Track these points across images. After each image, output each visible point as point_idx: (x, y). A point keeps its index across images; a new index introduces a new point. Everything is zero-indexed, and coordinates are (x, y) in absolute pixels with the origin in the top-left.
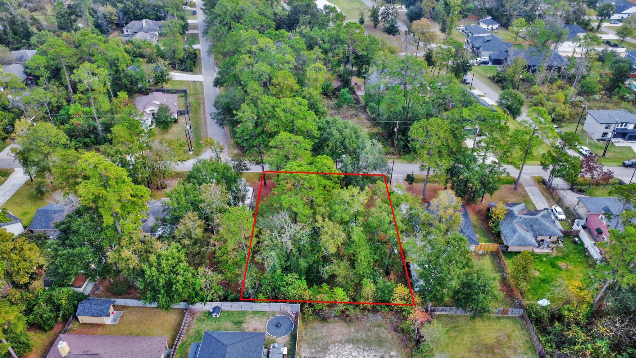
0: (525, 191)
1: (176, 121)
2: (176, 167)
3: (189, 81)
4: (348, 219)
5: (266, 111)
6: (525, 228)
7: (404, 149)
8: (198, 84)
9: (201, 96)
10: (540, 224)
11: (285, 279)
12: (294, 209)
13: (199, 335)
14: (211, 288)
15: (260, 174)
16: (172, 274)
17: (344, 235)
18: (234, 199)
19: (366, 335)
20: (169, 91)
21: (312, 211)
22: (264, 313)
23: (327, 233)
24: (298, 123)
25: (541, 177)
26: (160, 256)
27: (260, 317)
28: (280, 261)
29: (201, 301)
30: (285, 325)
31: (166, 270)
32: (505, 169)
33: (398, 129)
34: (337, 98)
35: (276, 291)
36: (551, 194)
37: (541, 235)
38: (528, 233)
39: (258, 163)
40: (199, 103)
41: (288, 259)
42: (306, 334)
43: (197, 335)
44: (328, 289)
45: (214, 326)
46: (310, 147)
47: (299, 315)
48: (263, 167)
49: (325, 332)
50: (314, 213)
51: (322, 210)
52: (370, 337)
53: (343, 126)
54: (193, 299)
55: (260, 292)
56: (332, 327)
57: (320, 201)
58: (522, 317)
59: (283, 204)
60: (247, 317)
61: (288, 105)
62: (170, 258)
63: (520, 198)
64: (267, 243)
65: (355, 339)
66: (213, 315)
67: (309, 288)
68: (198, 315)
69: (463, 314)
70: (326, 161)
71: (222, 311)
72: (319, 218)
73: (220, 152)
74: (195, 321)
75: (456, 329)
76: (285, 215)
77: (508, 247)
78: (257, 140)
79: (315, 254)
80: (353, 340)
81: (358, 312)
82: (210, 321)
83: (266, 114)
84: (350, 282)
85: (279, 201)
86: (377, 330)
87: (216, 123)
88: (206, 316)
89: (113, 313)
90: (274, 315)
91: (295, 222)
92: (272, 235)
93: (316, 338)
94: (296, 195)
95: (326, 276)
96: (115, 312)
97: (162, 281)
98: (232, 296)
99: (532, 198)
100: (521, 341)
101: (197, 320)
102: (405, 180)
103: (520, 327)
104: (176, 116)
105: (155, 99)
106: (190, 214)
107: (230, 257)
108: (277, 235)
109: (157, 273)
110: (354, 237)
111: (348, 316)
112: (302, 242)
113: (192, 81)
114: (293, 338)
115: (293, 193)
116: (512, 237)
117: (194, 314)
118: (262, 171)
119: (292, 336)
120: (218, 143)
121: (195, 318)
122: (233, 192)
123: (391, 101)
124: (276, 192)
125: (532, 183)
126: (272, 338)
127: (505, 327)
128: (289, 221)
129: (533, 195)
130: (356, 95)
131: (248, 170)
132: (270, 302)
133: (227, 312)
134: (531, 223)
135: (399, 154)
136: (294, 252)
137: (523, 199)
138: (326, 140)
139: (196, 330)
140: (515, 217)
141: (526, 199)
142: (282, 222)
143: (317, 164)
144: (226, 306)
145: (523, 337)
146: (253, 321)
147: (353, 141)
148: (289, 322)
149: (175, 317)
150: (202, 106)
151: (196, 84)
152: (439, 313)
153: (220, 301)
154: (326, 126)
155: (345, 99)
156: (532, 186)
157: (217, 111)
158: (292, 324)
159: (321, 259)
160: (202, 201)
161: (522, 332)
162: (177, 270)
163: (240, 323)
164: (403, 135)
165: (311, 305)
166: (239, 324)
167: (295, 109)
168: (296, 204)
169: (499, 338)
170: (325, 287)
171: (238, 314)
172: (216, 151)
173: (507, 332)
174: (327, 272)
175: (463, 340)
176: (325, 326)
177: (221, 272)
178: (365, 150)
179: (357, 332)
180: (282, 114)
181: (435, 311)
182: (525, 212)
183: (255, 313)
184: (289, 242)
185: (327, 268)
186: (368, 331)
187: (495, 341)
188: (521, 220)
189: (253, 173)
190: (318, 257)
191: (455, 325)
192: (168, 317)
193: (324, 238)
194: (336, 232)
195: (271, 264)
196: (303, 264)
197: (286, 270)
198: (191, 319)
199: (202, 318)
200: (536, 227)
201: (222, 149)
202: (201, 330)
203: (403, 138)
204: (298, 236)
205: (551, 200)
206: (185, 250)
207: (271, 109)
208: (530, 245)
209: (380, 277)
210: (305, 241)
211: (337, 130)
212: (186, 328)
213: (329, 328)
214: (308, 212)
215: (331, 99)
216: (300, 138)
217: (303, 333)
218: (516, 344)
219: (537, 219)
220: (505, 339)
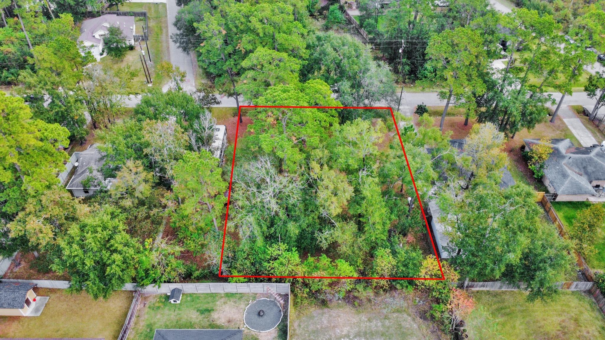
0: (564, 123)
1: (131, 48)
2: (127, 101)
3: (150, 3)
4: (356, 167)
5: (237, 22)
6: (577, 170)
7: (410, 75)
8: (160, 6)
9: (163, 20)
10: (596, 165)
11: (269, 252)
12: (280, 154)
13: (151, 330)
14: (167, 265)
15: (234, 109)
16: (104, 252)
17: (351, 189)
18: (196, 141)
19: (383, 325)
20: (125, 14)
21: (304, 155)
22: (241, 296)
23: (327, 188)
24: (280, 37)
25: (581, 106)
26: (85, 226)
27: (235, 302)
28: (261, 227)
29: (154, 281)
30: (271, 314)
31: (95, 246)
32: (550, 95)
33: (404, 51)
34: (325, 18)
35: (257, 266)
36: (598, 126)
37: (598, 179)
38: (582, 177)
39: (230, 95)
40: (161, 27)
41: (272, 224)
42: (299, 326)
43: (148, 330)
44: (328, 263)
45: (172, 316)
46: (297, 67)
47: (291, 297)
48: (237, 99)
49: (325, 322)
50: (308, 158)
51: (318, 153)
52: (388, 328)
53: (340, 42)
54: (143, 280)
55: (235, 268)
56: (334, 315)
57: (315, 140)
58: (589, 292)
59: (263, 146)
60: (218, 303)
61: (267, 13)
62: (99, 229)
63: (558, 132)
64: (240, 203)
65: (368, 332)
66: (172, 301)
67: (302, 262)
68: (151, 301)
69: (510, 290)
70: (321, 87)
71: (183, 294)
72: (315, 165)
73: (181, 80)
74: (146, 310)
75: (503, 311)
76: (266, 162)
77: (555, 195)
78: (228, 63)
79: (308, 215)
80: (365, 334)
81: (370, 293)
82: (167, 308)
83: (237, 27)
84: (357, 251)
85: (257, 143)
86: (397, 317)
87: (179, 47)
88: (161, 302)
89: (34, 300)
90: (254, 298)
91: (281, 171)
92: (248, 191)
93: (314, 332)
94: (281, 133)
95: (325, 245)
96: (38, 298)
97: (89, 263)
98: (197, 274)
99: (574, 132)
100: (594, 328)
101: (149, 307)
102: (416, 113)
103: (588, 307)
104: (132, 42)
105: (106, 21)
106: (130, 163)
107: (190, 222)
108: (255, 190)
109: (80, 252)
110: (366, 192)
111: (356, 298)
112: (291, 201)
113: (153, 3)
114: (281, 333)
115: (276, 131)
116: (562, 184)
117: (146, 298)
118: (236, 106)
119: (280, 330)
120: (178, 69)
121: (147, 306)
122: (195, 131)
123: (396, 14)
124: (252, 130)
125: (571, 113)
126: (253, 333)
127: (569, 307)
128: (273, 171)
129: (574, 128)
130: (347, 14)
131: (218, 103)
132: (249, 281)
133: (191, 295)
134: (584, 165)
135: (404, 82)
136: (281, 214)
137: (563, 133)
138: (318, 61)
139: (148, 323)
140: (563, 157)
141: (566, 134)
142: (262, 173)
143: (308, 91)
144: (189, 288)
145: (597, 322)
146: (227, 308)
147: (353, 61)
148: (275, 310)
149: (120, 304)
150: (164, 31)
151: (158, 6)
152: (477, 289)
153: (181, 282)
154: (317, 43)
155: (335, 18)
156: (571, 117)
157: (178, 32)
158: (280, 311)
159: (317, 221)
160: (148, 145)
161: (593, 315)
162: (112, 246)
163: (209, 311)
164: (408, 58)
165: (306, 285)
166: (206, 313)
167: (277, 19)
168: (281, 146)
169: (564, 324)
170: (325, 260)
171: (205, 298)
172: (175, 80)
173: (573, 314)
174: (326, 239)
175: (514, 327)
176: (325, 313)
177: (181, 242)
178: (369, 74)
179: (369, 320)
180: (259, 26)
181: (472, 286)
182: (573, 150)
183: (229, 295)
184: (274, 201)
185: (326, 234)
186: (385, 318)
187: (559, 328)
188: (571, 160)
189: (226, 108)
190: (313, 218)
191: (501, 305)
192: (111, 304)
193: (323, 195)
194: (340, 186)
195: (248, 233)
196: (293, 229)
197: (270, 238)
198: (142, 306)
199: (157, 305)
200: (590, 169)
201: (183, 76)
202: (155, 323)
203: (409, 62)
204: (287, 191)
205: (598, 134)
206: (123, 216)
207: (243, 20)
208: (586, 193)
209: (399, 244)
210: (295, 199)
211: (332, 46)
212: (134, 319)
213: (330, 316)
214: (299, 157)
215: (318, 20)
216: (284, 55)
217: (296, 324)
218: (588, 332)
219: (591, 159)
220: (572, 326)
